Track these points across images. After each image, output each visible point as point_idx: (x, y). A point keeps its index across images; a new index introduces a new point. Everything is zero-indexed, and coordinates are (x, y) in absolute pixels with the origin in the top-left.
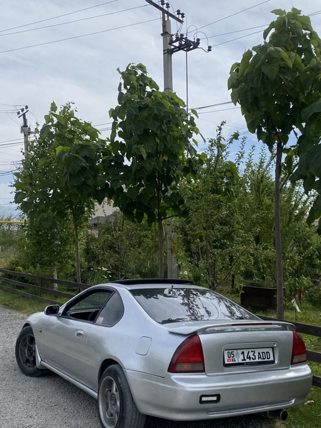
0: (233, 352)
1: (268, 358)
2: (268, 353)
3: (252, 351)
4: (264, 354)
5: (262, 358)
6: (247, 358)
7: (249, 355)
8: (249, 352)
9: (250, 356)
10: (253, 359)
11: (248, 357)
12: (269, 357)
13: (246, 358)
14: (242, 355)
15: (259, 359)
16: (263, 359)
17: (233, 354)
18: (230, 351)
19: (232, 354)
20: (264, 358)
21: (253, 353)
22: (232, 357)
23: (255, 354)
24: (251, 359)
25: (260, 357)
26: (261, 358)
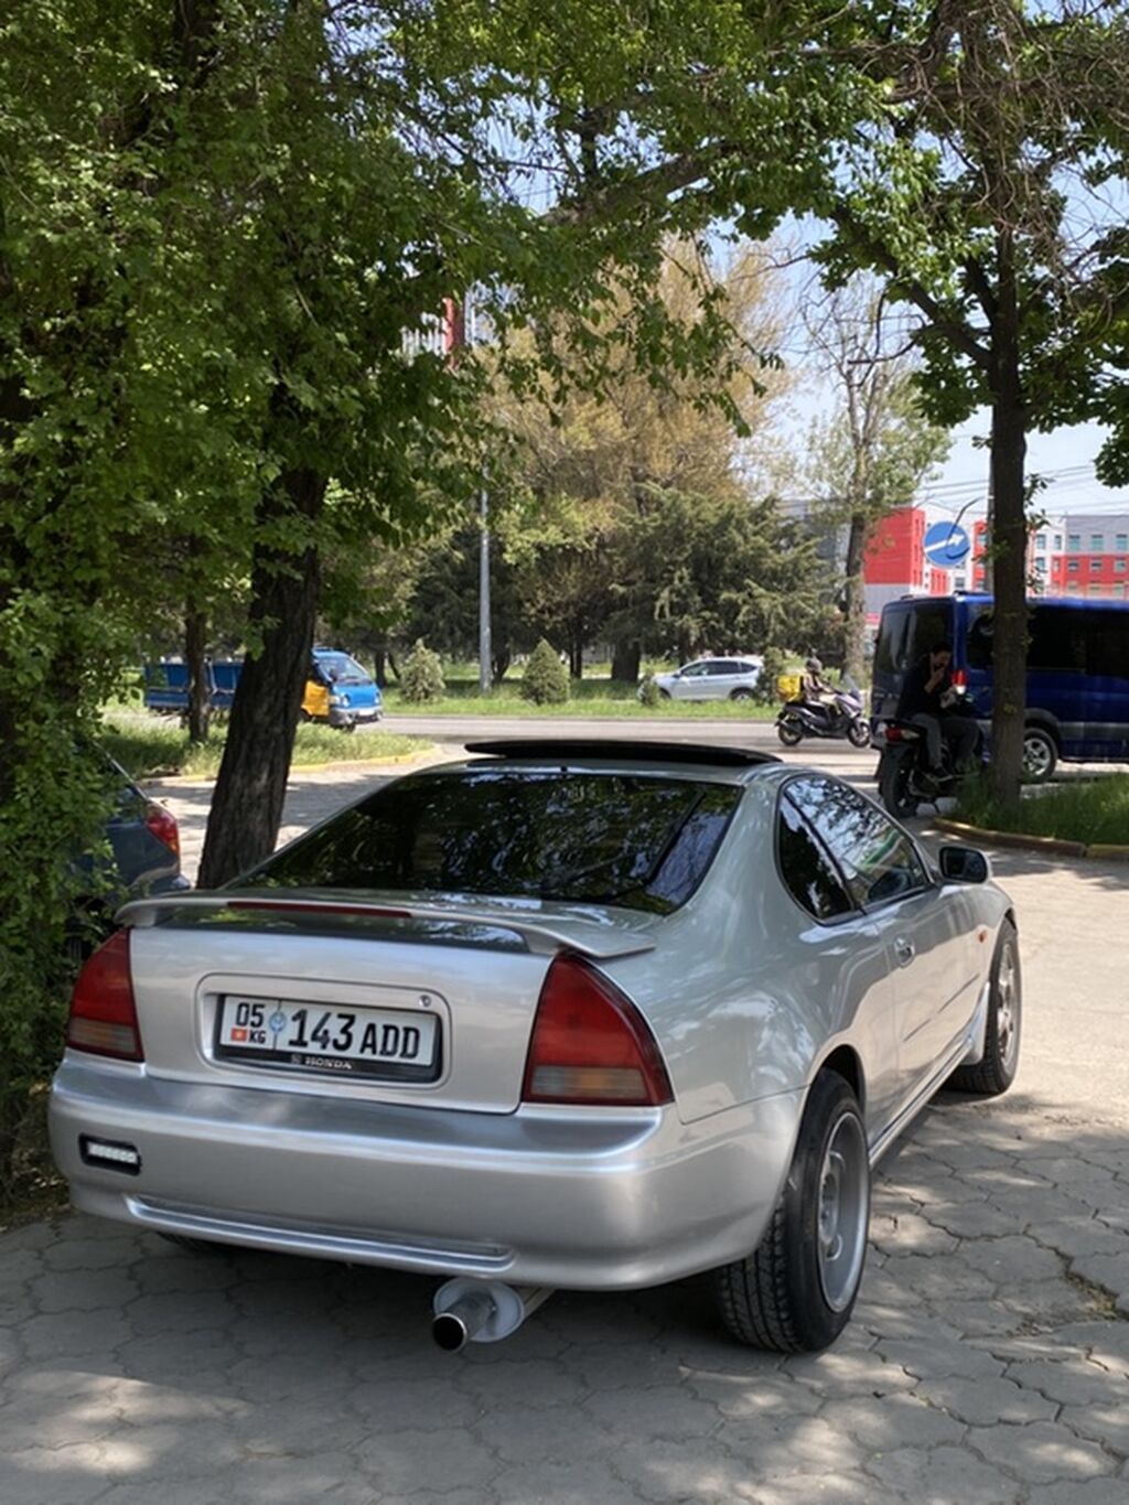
0: (262, 1006)
1: (404, 1054)
2: (412, 1035)
3: (341, 1016)
4: (392, 1033)
5: (379, 1047)
6: (314, 1037)
7: (325, 1027)
8: (327, 1016)
9: (326, 1032)
10: (336, 1045)
11: (320, 1034)
12: (410, 1050)
13: (307, 1037)
14: (297, 1023)
15: (362, 1051)
16: (384, 1052)
17: (260, 1015)
18: (251, 1002)
19: (254, 1014)
20: (390, 1047)
21: (345, 1021)
22: (253, 1024)
23: (351, 1030)
24: (330, 1045)
25: (369, 1041)
26: (373, 1046)
